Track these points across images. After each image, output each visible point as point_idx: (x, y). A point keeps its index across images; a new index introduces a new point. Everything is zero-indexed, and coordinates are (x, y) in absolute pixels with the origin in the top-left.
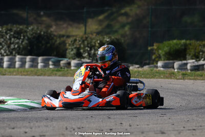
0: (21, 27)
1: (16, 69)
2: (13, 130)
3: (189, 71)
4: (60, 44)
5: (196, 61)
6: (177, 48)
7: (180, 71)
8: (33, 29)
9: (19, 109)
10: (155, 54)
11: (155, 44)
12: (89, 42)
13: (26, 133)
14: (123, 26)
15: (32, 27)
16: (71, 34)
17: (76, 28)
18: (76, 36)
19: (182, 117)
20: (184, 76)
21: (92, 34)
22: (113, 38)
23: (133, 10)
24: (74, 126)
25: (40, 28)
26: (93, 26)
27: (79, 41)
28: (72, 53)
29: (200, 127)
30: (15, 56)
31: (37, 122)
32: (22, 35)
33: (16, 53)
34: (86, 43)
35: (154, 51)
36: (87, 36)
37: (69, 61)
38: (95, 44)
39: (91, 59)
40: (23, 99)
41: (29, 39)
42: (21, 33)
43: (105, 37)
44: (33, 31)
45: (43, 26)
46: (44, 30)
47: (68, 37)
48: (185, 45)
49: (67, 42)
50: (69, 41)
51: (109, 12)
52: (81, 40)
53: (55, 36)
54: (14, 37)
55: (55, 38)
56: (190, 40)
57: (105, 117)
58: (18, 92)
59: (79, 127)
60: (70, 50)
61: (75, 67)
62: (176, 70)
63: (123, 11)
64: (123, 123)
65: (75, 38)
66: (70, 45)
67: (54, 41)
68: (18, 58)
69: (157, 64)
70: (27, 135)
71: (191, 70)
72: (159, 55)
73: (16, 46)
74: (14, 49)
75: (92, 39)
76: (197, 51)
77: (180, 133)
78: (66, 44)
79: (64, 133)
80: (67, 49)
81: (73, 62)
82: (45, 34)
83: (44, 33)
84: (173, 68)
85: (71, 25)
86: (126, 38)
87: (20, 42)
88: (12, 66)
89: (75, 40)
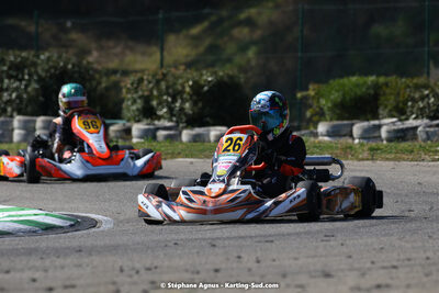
0: (24, 54)
1: (13, 146)
2: (7, 276)
3: (385, 142)
4: (107, 89)
5: (400, 120)
6: (359, 93)
7: (365, 142)
8: (49, 59)
9: (20, 231)
10: (311, 106)
11: (311, 87)
12: (171, 83)
13: (34, 280)
14: (243, 48)
15: (47, 54)
16: (131, 68)
17: (143, 54)
18: (142, 71)
19: (369, 241)
20: (374, 153)
21: (176, 67)
22: (221, 74)
23: (264, 14)
24: (138, 266)
25: (64, 55)
26: (179, 49)
27: (150, 82)
28: (134, 108)
29: (407, 262)
30: (12, 116)
31: (58, 257)
32: (26, 71)
33: (13, 110)
34: (163, 85)
35: (310, 101)
36: (165, 71)
37: (128, 124)
38: (184, 87)
39: (174, 119)
40: (30, 208)
41: (40, 80)
42: (25, 67)
43: (204, 72)
44: (51, 64)
45: (71, 51)
46: (74, 60)
47: (125, 73)
48: (376, 86)
49: (122, 84)
50: (128, 82)
51: (213, 18)
52: (154, 81)
53: (96, 71)
54: (10, 77)
55: (97, 76)
56: (386, 75)
57: (203, 243)
58: (18, 193)
59: (148, 265)
60: (129, 103)
61: (141, 137)
62: (357, 141)
63: (243, 16)
64: (242, 255)
65: (139, 75)
66: (129, 91)
67: (94, 83)
68: (17, 120)
69: (316, 128)
70: (36, 284)
71: (389, 140)
72: (322, 109)
73: (14, 95)
74: (9, 102)
75: (177, 78)
76: (401, 99)
77: (363, 275)
78: (121, 89)
79: (115, 279)
80: (122, 101)
81: (137, 128)
82: (76, 69)
83: (74, 65)
84: (351, 136)
85: (132, 49)
86: (250, 74)
87: (23, 87)
88: (7, 139)
89: (141, 80)
